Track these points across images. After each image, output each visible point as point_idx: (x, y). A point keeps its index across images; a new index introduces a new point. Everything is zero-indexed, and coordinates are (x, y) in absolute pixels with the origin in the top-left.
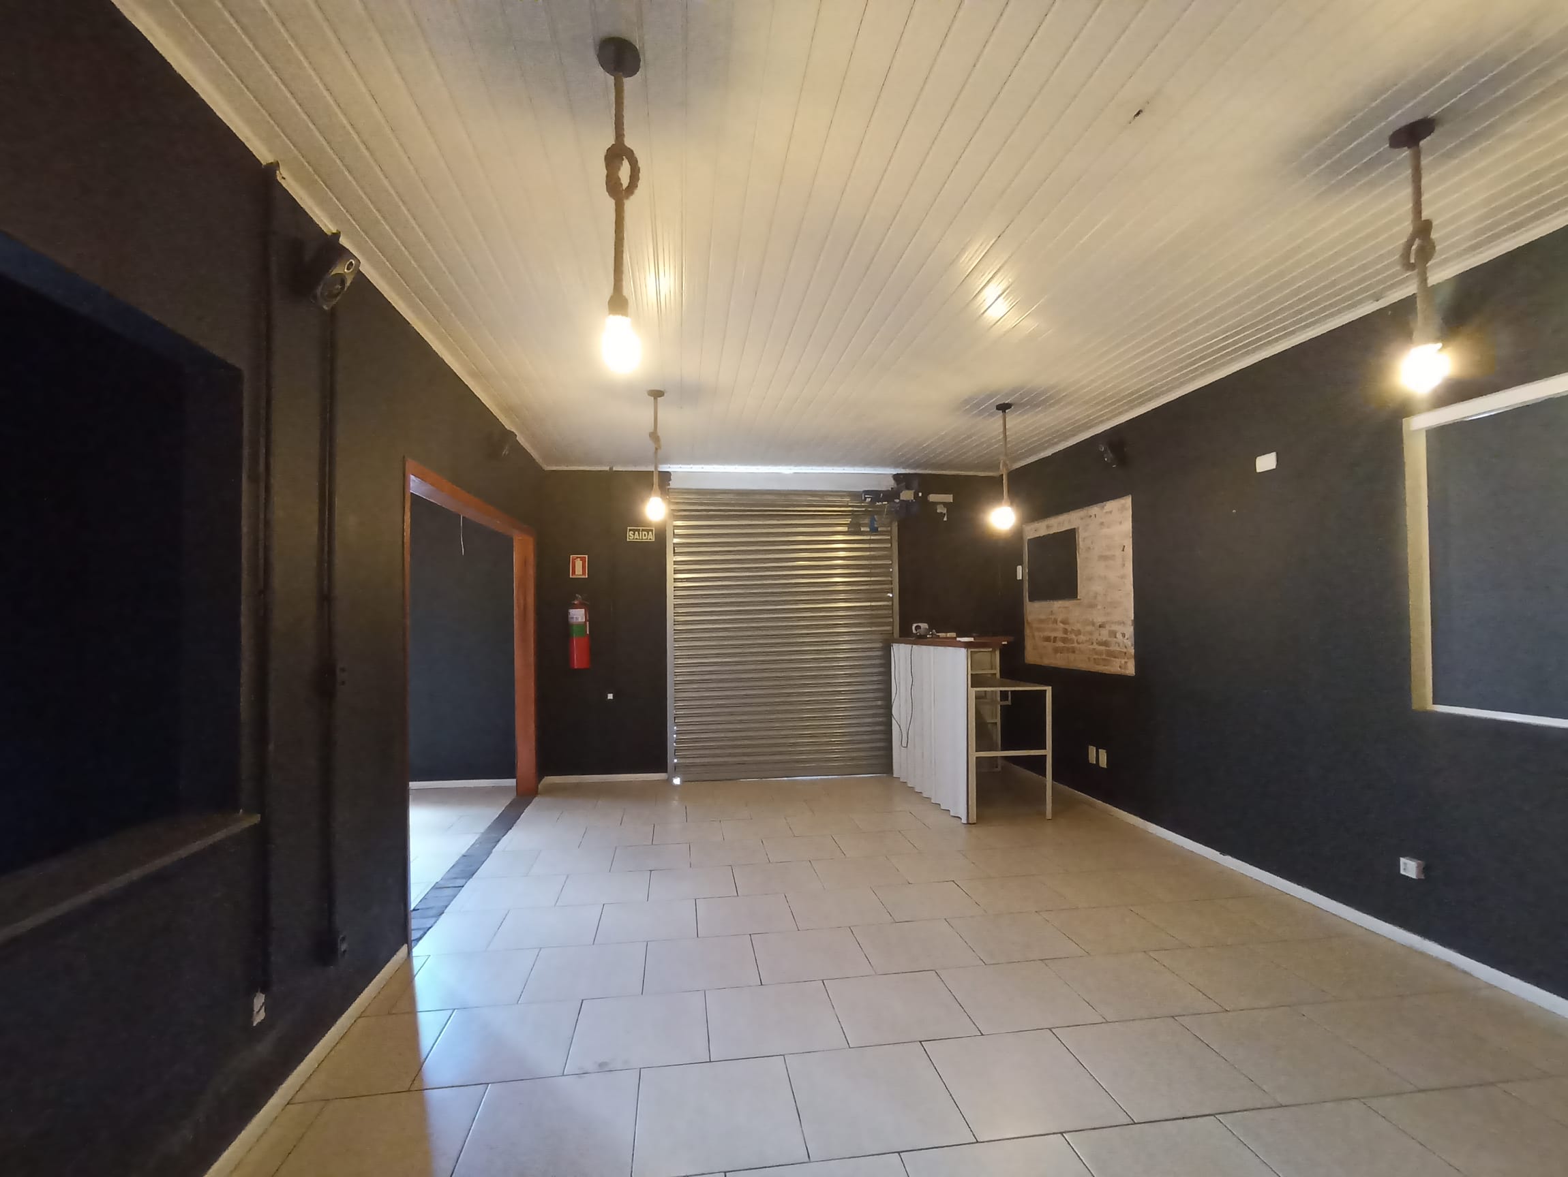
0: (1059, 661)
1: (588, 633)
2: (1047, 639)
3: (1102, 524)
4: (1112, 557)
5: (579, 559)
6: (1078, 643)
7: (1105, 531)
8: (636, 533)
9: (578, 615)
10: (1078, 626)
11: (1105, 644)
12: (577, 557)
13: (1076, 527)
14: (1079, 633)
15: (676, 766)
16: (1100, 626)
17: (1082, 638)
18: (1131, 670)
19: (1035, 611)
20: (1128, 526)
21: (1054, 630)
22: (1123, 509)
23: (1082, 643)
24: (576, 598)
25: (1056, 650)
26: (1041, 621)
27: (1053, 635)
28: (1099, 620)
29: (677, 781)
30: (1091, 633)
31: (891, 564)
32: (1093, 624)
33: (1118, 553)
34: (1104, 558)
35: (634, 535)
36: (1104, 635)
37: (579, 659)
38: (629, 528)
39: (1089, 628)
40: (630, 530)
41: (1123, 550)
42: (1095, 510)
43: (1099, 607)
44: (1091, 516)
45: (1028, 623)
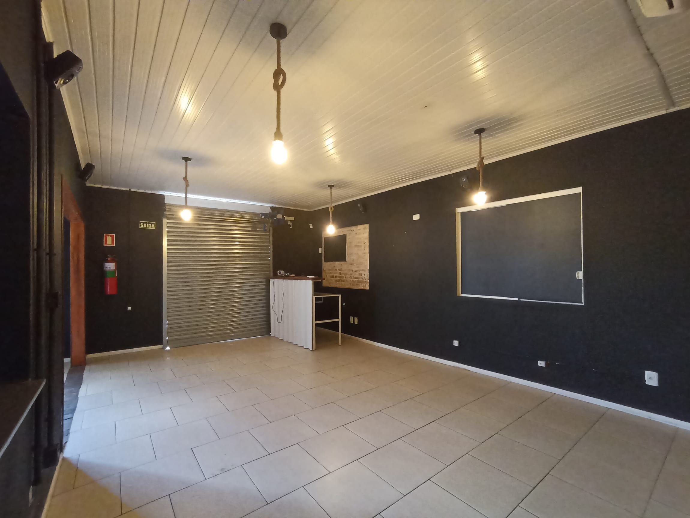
0: (339, 285)
1: (116, 275)
2: (333, 277)
3: (356, 233)
4: (361, 246)
5: (109, 236)
6: (346, 278)
7: (357, 236)
8: (145, 224)
9: (110, 266)
10: (345, 272)
11: (357, 278)
12: (109, 235)
13: (346, 234)
14: (346, 274)
15: (168, 341)
16: (355, 272)
17: (347, 276)
18: (367, 287)
19: (327, 266)
20: (367, 235)
21: (336, 273)
22: (365, 228)
23: (348, 278)
24: (107, 257)
25: (336, 281)
26: (329, 270)
27: (335, 275)
28: (355, 269)
29: (168, 348)
30: (351, 274)
31: (269, 245)
32: (352, 271)
33: (363, 245)
34: (357, 246)
35: (143, 225)
36: (357, 275)
37: (110, 289)
38: (140, 221)
39: (351, 272)
40: (141, 223)
41: (365, 244)
42: (353, 228)
43: (355, 264)
44: (352, 230)
45: (324, 270)
